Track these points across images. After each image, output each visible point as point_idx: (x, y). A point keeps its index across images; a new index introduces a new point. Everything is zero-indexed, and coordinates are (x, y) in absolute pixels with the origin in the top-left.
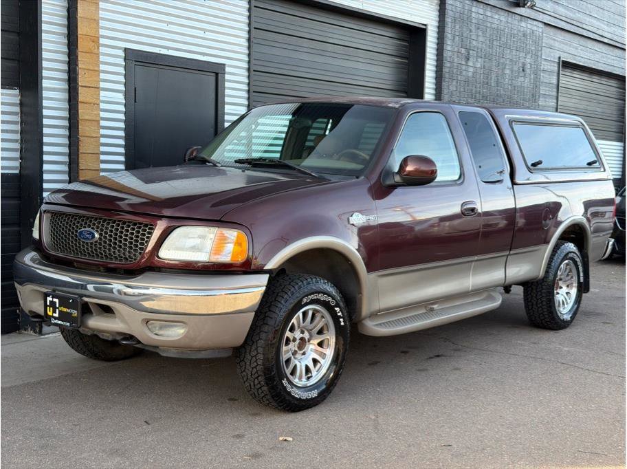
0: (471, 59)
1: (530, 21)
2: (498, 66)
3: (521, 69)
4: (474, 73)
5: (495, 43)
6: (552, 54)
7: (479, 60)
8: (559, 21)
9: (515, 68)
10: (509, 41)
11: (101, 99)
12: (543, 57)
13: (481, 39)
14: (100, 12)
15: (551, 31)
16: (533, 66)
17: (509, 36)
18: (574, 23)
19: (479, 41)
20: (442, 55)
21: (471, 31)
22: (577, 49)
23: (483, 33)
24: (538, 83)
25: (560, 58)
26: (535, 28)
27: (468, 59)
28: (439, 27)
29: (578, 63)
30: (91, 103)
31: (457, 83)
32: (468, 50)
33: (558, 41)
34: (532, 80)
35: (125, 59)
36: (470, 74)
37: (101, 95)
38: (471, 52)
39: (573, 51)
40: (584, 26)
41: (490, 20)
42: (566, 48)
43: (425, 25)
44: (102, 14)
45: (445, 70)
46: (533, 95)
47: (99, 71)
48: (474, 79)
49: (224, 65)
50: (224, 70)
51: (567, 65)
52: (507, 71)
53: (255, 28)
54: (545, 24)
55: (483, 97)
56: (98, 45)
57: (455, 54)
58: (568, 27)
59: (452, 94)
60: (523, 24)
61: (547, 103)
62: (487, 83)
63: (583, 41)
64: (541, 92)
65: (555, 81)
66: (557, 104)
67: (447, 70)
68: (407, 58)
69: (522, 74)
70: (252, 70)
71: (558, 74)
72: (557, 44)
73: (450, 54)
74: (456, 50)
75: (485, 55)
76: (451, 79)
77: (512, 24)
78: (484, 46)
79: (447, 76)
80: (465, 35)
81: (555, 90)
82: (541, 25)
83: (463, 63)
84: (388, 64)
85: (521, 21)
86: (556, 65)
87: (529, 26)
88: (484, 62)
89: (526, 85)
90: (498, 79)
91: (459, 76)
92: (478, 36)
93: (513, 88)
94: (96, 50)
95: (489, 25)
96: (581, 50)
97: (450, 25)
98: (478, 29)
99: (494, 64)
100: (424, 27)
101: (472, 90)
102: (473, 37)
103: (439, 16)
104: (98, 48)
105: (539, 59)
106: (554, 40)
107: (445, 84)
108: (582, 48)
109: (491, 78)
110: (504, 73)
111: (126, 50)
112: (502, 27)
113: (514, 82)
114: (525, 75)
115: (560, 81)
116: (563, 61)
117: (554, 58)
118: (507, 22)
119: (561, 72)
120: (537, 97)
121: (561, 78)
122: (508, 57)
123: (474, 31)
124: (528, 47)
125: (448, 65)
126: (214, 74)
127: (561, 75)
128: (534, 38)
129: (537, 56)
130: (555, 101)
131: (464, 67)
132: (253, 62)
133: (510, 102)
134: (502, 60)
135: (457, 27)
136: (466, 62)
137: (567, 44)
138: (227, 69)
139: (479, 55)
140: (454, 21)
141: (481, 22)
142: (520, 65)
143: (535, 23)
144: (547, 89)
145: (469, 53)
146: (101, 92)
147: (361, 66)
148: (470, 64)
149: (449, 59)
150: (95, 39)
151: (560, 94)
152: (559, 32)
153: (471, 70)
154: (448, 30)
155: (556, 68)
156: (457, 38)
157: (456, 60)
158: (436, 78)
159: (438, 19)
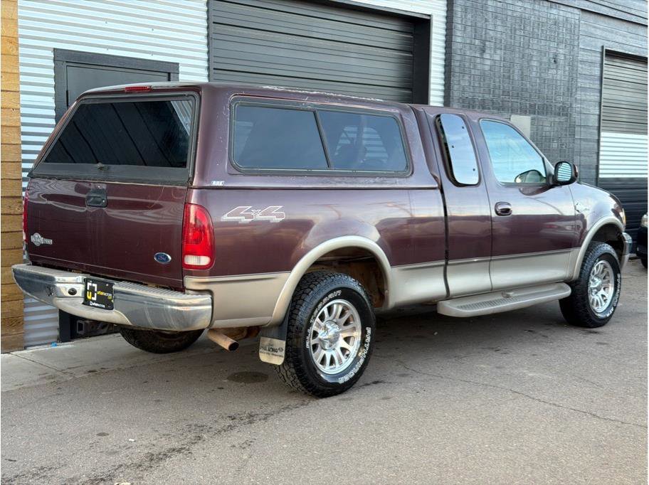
0: (487, 51)
1: (563, 8)
2: (523, 58)
3: (553, 61)
4: (491, 66)
5: (518, 32)
6: (593, 43)
7: (498, 52)
8: (599, 6)
9: (545, 60)
10: (536, 30)
11: (21, 103)
12: (581, 46)
13: (499, 29)
14: (19, 10)
15: (592, 18)
16: (568, 57)
17: (536, 25)
18: (620, 8)
19: (496, 30)
20: (451, 48)
21: (486, 20)
22: (624, 36)
23: (502, 23)
24: (575, 75)
25: (603, 47)
26: (569, 15)
27: (484, 51)
28: (447, 17)
29: (627, 52)
30: (9, 108)
31: (470, 77)
32: (484, 42)
33: (599, 28)
34: (567, 73)
35: (54, 60)
36: (487, 68)
37: (21, 99)
38: (487, 43)
39: (620, 39)
40: (633, 12)
41: (511, 7)
42: (610, 36)
43: (429, 15)
44: (21, 12)
45: (455, 64)
46: (568, 89)
47: (18, 74)
48: (492, 73)
49: (178, 64)
50: (178, 69)
51: (612, 54)
52: (535, 64)
53: (214, 23)
54: (583, 10)
55: (503, 92)
56: (17, 46)
57: (468, 46)
58: (612, 13)
59: (464, 91)
60: (554, 11)
61: (588, 97)
62: (509, 76)
63: (631, 27)
64: (579, 85)
65: (597, 73)
66: (601, 97)
67: (458, 64)
68: (411, 52)
69: (553, 66)
70: (211, 68)
71: (602, 64)
72: (598, 32)
73: (460, 46)
74: (468, 41)
75: (505, 46)
76: (463, 73)
77: (539, 11)
78: (504, 36)
79: (457, 70)
80: (479, 25)
81: (598, 82)
82: (576, 11)
83: (478, 55)
84: (388, 60)
85: (551, 7)
86: (599, 55)
87: (561, 13)
88: (505, 53)
89: (559, 77)
90: (522, 73)
91: (473, 71)
92: (495, 25)
93: (542, 81)
94: (14, 52)
95: (510, 13)
96: (631, 38)
97: (459, 14)
98: (496, 17)
99: (517, 56)
100: (428, 18)
101: (489, 85)
102: (490, 27)
103: (447, 6)
104: (17, 49)
105: (576, 49)
106: (595, 27)
107: (454, 80)
108: (631, 35)
109: (514, 72)
110: (529, 66)
111: (55, 50)
112: (527, 15)
113: (542, 75)
114: (557, 67)
115: (604, 72)
116: (607, 51)
117: (596, 47)
118: (534, 10)
119: (605, 62)
120: (574, 90)
121: (604, 68)
122: (535, 47)
123: (490, 20)
124: (561, 36)
125: (458, 58)
126: (166, 75)
127: (604, 65)
128: (569, 26)
129: (572, 45)
130: (598, 95)
131: (478, 60)
132: (213, 59)
133: (539, 97)
134: (527, 51)
135: (469, 16)
136: (482, 54)
137: (612, 32)
138: (181, 69)
139: (498, 46)
140: (465, 10)
141: (499, 10)
142: (551, 56)
143: (570, 9)
144: (588, 81)
145: (485, 45)
146: (21, 96)
147: (353, 62)
148: (487, 56)
149: (459, 52)
150: (14, 40)
151: (603, 86)
152: (602, 19)
153: (488, 62)
154: (457, 19)
155: (599, 59)
156: (469, 29)
157: (468, 53)
158: (445, 73)
159: (446, 8)
